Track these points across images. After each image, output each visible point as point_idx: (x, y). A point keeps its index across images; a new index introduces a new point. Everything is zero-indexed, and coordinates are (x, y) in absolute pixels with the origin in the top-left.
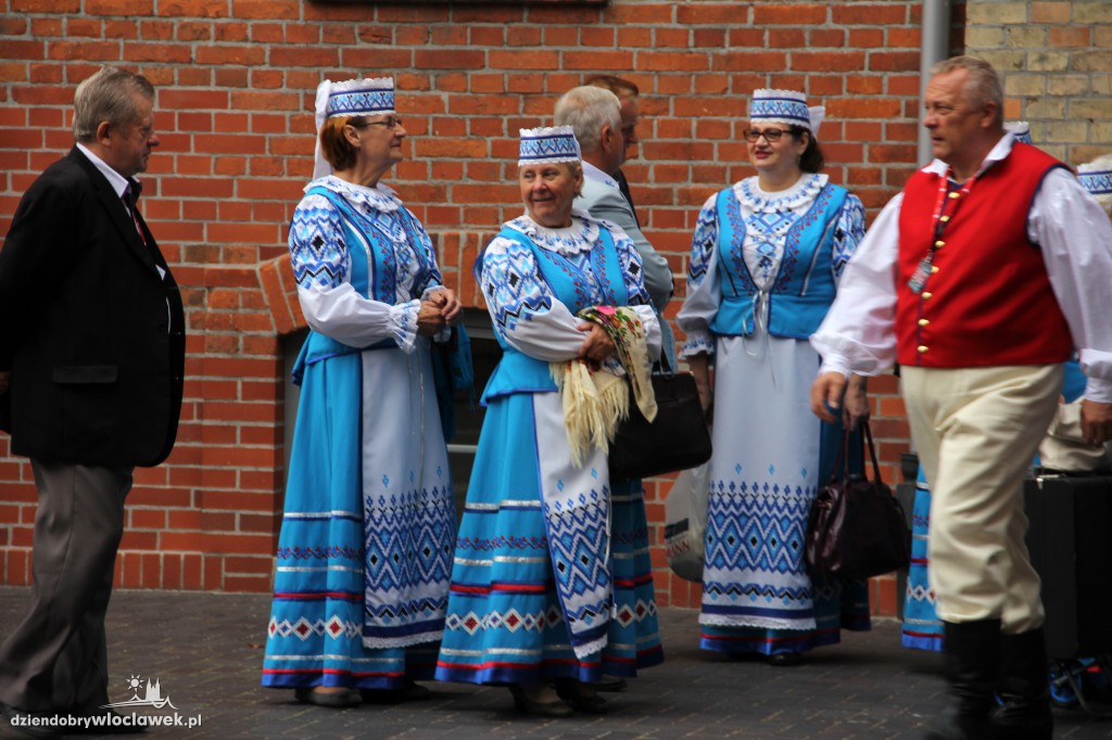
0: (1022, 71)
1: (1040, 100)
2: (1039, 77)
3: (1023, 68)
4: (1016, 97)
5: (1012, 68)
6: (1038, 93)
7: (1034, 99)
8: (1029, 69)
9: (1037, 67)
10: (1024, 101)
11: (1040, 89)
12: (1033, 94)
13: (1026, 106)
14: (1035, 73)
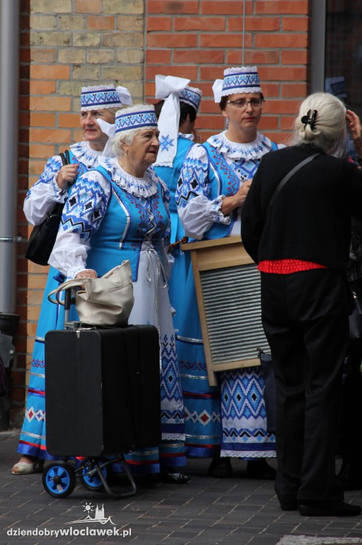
0: (69, 46)
1: (82, 67)
2: (81, 50)
3: (70, 44)
4: (65, 64)
5: (62, 44)
6: (81, 62)
7: (78, 66)
8: (74, 45)
9: (80, 44)
10: (71, 67)
11: (81, 59)
12: (77, 62)
13: (73, 71)
14: (79, 48)
